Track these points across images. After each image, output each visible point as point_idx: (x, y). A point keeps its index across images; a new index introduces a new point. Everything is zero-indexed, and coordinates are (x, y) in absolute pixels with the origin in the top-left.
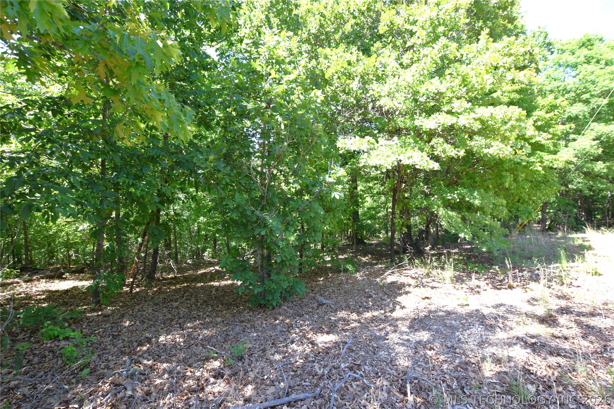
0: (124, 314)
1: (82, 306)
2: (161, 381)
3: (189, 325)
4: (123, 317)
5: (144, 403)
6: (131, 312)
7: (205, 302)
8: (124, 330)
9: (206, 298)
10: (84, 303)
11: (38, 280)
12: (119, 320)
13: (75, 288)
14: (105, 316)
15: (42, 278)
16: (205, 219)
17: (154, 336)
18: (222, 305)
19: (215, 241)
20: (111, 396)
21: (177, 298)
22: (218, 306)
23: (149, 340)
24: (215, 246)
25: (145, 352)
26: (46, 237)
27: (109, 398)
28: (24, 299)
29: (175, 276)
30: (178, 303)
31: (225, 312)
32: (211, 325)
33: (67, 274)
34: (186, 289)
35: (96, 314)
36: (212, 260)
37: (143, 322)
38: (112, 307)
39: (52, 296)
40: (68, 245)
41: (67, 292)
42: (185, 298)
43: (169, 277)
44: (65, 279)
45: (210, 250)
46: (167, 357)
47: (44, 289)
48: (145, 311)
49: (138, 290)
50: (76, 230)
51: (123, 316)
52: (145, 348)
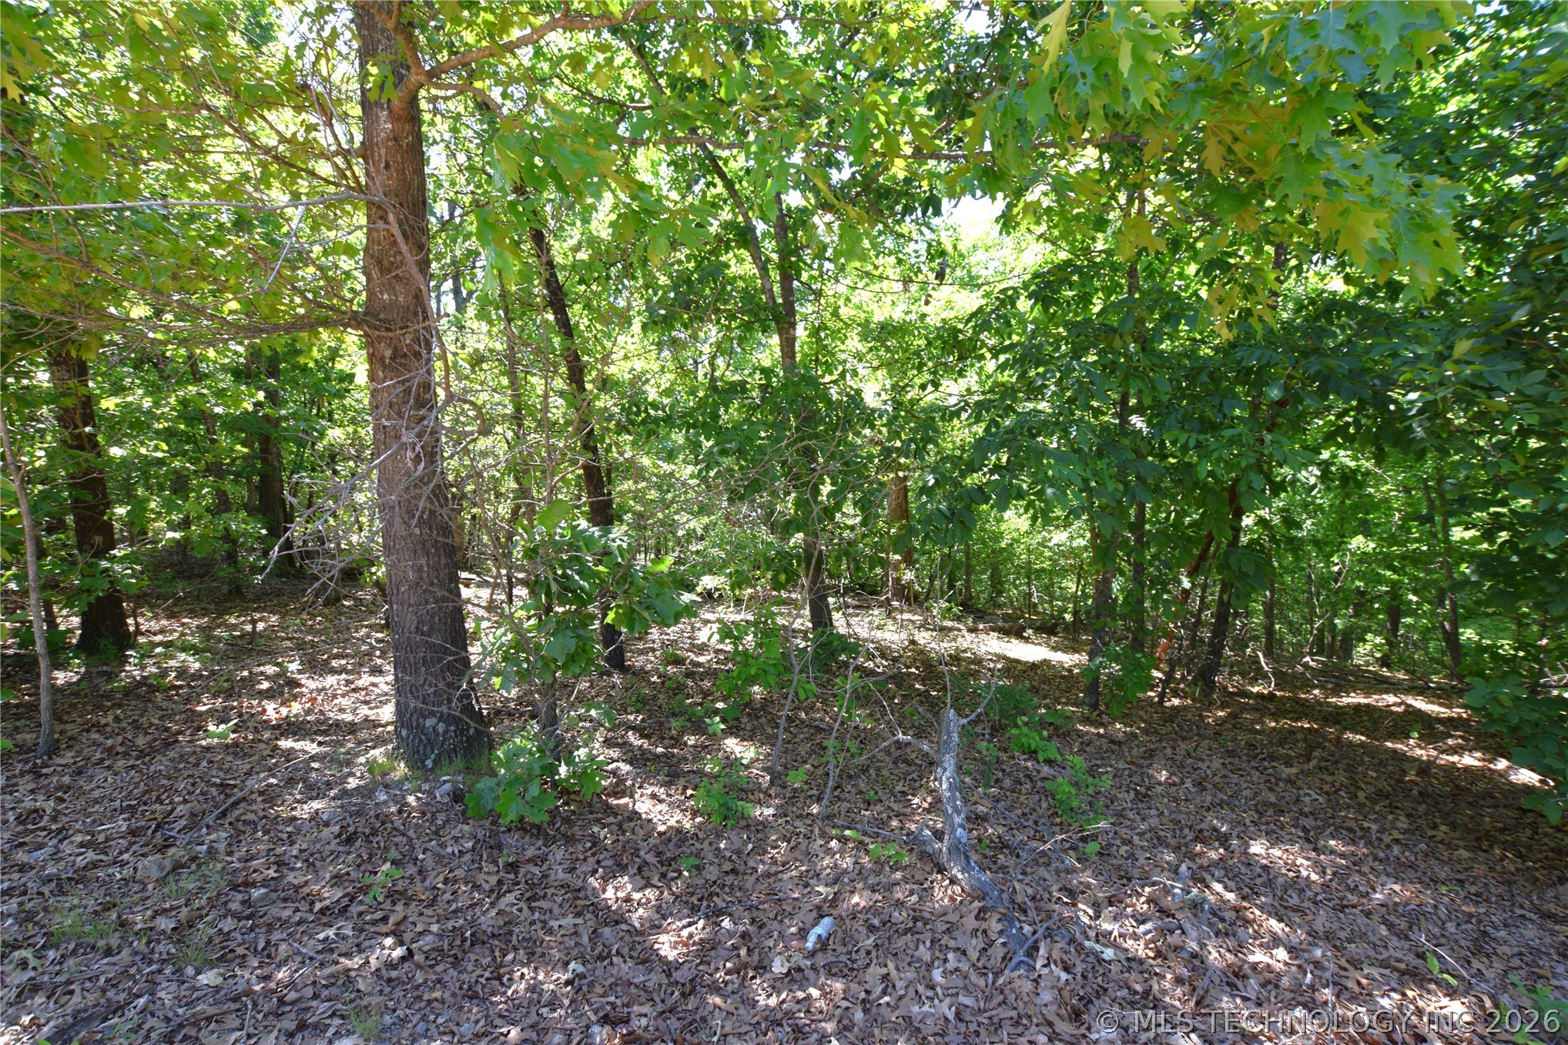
0: (1153, 750)
1: (1066, 704)
2: (1266, 959)
3: (1332, 843)
4: (1151, 756)
5: (1228, 989)
6: (1169, 751)
7: (1381, 794)
8: (1159, 789)
9: (1383, 784)
10: (1068, 699)
11: (986, 631)
12: (1146, 763)
13: (1046, 662)
14: (1113, 742)
15: (994, 630)
16: (1372, 545)
17: (1234, 834)
18: (1453, 826)
19: (1395, 613)
20: (1156, 929)
21: (1291, 757)
22: (1435, 827)
23: (1224, 840)
24: (1395, 629)
25: (1215, 864)
26: (993, 552)
27: (1150, 932)
28: (973, 662)
29: (1270, 693)
30: (1294, 770)
31: (1465, 854)
32: (1411, 873)
33: (1030, 631)
34: (1313, 741)
35: (1093, 730)
36: (1385, 672)
37: (1199, 784)
38: (1126, 726)
39: (1012, 667)
40: (1030, 573)
41: (1034, 666)
42: (1314, 763)
43: (1255, 690)
44: (1027, 640)
45: (1378, 640)
46: (1276, 904)
47: (999, 651)
48: (1203, 761)
49: (1176, 702)
50: (1042, 544)
51: (1151, 754)
52: (1213, 855)
